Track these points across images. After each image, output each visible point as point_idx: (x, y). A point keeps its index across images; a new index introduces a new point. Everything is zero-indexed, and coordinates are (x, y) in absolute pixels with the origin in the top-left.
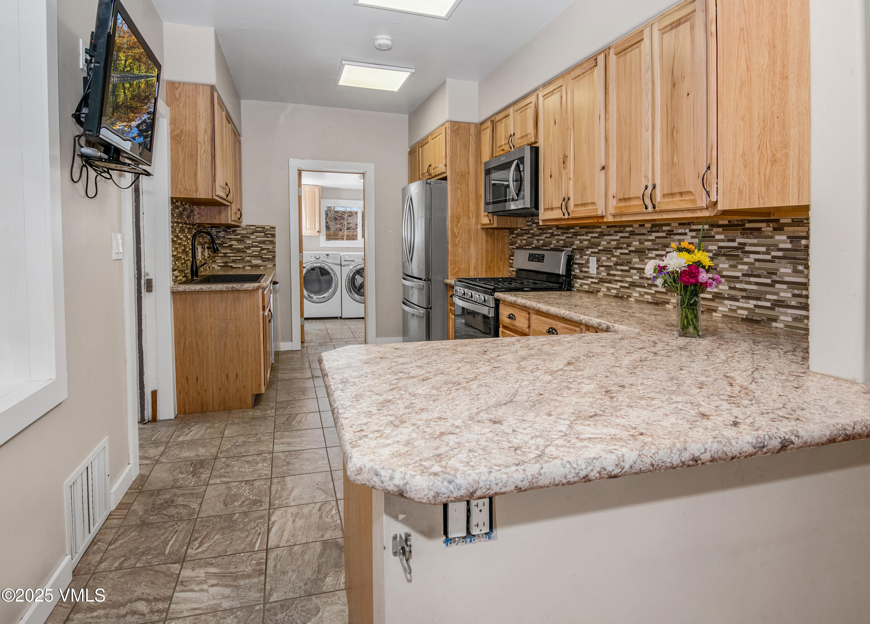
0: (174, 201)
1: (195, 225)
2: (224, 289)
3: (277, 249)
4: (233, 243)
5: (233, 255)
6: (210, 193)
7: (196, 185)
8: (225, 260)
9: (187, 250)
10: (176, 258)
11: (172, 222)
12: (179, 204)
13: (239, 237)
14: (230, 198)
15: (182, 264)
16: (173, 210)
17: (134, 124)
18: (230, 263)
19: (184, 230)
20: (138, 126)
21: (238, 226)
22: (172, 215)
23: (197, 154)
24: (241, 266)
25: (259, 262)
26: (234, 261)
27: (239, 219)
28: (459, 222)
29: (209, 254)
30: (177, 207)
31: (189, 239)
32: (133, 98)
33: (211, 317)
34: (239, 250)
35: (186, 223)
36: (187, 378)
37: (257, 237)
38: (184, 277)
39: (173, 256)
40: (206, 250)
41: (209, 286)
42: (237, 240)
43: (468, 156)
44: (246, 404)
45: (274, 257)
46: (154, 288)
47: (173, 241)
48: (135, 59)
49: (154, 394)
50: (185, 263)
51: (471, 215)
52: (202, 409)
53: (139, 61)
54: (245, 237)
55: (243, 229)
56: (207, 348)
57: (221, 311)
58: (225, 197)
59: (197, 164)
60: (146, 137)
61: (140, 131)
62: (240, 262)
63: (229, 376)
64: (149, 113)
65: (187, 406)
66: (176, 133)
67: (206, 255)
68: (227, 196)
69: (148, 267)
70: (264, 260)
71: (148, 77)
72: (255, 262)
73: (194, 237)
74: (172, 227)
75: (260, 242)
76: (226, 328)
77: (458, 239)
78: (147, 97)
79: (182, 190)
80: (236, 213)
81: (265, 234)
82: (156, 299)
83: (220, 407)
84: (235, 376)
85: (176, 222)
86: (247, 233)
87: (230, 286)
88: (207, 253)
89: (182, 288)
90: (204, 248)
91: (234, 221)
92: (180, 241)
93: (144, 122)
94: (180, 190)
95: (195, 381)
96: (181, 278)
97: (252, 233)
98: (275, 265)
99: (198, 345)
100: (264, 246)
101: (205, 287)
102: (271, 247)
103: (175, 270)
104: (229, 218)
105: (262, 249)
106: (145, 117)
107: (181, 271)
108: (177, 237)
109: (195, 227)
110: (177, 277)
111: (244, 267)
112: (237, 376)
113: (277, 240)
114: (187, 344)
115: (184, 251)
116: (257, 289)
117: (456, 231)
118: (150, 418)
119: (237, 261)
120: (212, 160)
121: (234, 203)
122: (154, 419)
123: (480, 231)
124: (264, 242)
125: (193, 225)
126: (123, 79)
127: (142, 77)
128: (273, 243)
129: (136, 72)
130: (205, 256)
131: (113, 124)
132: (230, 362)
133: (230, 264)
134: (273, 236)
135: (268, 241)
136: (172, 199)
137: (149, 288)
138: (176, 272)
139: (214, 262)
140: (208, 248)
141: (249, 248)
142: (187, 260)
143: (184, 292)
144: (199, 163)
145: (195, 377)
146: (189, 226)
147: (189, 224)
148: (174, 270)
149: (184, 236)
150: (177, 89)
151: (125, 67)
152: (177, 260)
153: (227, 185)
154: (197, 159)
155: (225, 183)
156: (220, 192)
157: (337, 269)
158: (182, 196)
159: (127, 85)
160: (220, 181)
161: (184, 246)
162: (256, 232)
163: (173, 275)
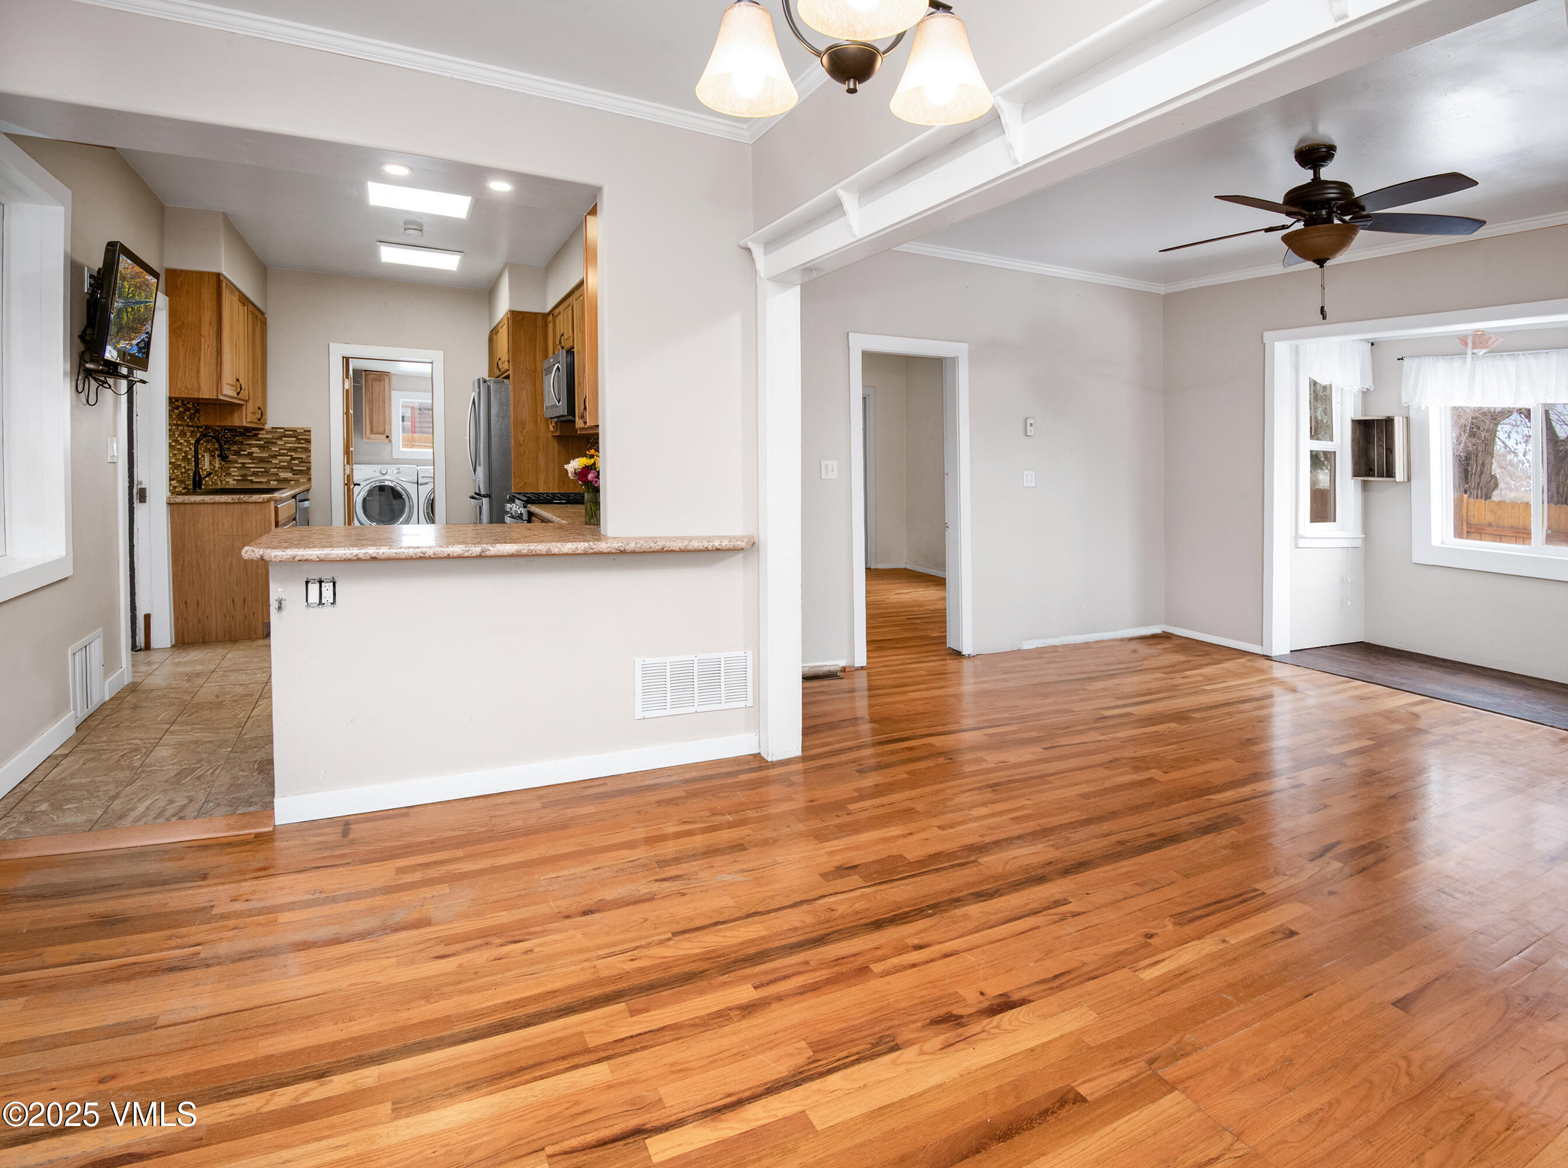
0: (172, 401)
1: (201, 427)
2: (230, 500)
3: (312, 459)
4: (254, 450)
5: (253, 466)
6: (215, 392)
7: (198, 383)
8: (243, 472)
9: (190, 457)
10: (173, 466)
11: (170, 424)
12: (179, 403)
13: (262, 442)
14: (244, 394)
15: (182, 473)
16: (171, 411)
17: (134, 342)
18: (250, 476)
19: (185, 434)
20: (138, 344)
21: (262, 429)
22: (170, 416)
23: (200, 349)
24: (264, 480)
25: (289, 475)
26: (255, 474)
27: (259, 420)
28: (524, 428)
29: (220, 464)
30: (177, 408)
31: (192, 444)
32: (133, 321)
33: (214, 533)
34: (262, 460)
35: (188, 426)
36: (186, 603)
37: (286, 443)
38: (184, 488)
39: (170, 463)
40: (217, 460)
41: (212, 497)
42: (259, 446)
43: (535, 351)
44: (255, 633)
45: (309, 469)
46: (147, 499)
47: (170, 446)
48: (136, 287)
49: (147, 617)
50: (185, 473)
51: (539, 420)
52: (204, 639)
53: (140, 289)
54: (269, 443)
55: (268, 432)
56: (210, 568)
57: (226, 526)
58: (235, 395)
59: (200, 359)
60: (143, 353)
61: (139, 348)
62: (263, 476)
63: (235, 600)
64: (147, 333)
65: (185, 635)
66: (176, 325)
67: (217, 465)
68: (238, 394)
69: (140, 474)
70: (295, 472)
71: (147, 302)
72: (283, 475)
73: (198, 442)
74: (170, 430)
75: (290, 450)
76: (233, 546)
77: (524, 447)
78: (146, 320)
79: (183, 389)
80: (254, 413)
81: (297, 439)
82: (150, 511)
83: (225, 636)
84: (242, 600)
85: (174, 425)
86: (273, 438)
87: (236, 497)
88: (217, 462)
89: (180, 499)
90: (213, 456)
91: (250, 422)
92: (179, 447)
93: (143, 340)
94: (180, 389)
95: (196, 605)
96: (180, 489)
97: (280, 438)
98: (310, 479)
99: (198, 565)
100: (295, 455)
101: (207, 498)
102: (304, 456)
103: (173, 479)
104: (244, 419)
105: (293, 459)
106: (144, 336)
107: (180, 482)
108: (176, 441)
109: (201, 430)
110: (175, 487)
111: (268, 482)
112: (245, 601)
113: (313, 447)
114: (186, 563)
115: (185, 459)
116: (269, 501)
117: (521, 439)
118: (143, 645)
119: (260, 474)
120: (217, 356)
121: (251, 401)
122: (148, 647)
123: (551, 440)
124: (295, 450)
125: (198, 427)
126: (127, 304)
127: (142, 302)
128: (307, 450)
129: (137, 298)
130: (215, 467)
131: (118, 343)
132: (237, 585)
133: (249, 478)
134: (308, 441)
135: (300, 448)
136: (170, 399)
137: (143, 496)
138: (173, 482)
139: (229, 474)
140: (218, 456)
141: (275, 457)
142: (188, 470)
143: (183, 503)
144: (202, 359)
145: (195, 601)
146: (192, 429)
147: (192, 426)
148: (171, 479)
149: (185, 441)
150: (179, 277)
151: (129, 294)
152: (176, 468)
153: (238, 380)
154: (200, 355)
155: (235, 380)
156: (228, 392)
157: (412, 489)
158: (182, 396)
159: (130, 309)
160: (228, 378)
161: (185, 452)
162: (285, 437)
163: (170, 485)
